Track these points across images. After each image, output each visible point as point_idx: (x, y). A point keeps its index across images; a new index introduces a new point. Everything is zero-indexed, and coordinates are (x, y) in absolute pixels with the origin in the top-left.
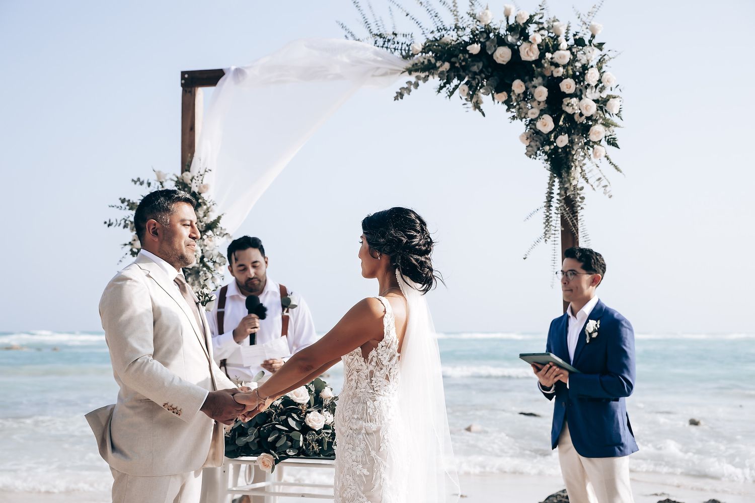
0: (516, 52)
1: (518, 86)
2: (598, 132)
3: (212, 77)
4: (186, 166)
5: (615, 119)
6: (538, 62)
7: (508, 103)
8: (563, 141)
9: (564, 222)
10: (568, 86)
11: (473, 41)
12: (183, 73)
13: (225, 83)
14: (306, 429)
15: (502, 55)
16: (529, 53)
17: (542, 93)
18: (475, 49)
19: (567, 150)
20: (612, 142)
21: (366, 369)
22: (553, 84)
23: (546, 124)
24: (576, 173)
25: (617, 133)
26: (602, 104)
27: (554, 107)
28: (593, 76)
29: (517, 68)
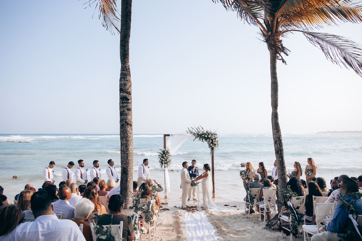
1: (208, 140)
2: (217, 145)
3: (169, 135)
4: (165, 147)
5: (218, 144)
6: (210, 137)
7: (206, 141)
8: (213, 146)
9: (212, 155)
10: (214, 140)
11: (203, 134)
12: (164, 135)
14: (194, 183)
15: (206, 136)
16: (209, 136)
17: (211, 141)
18: (203, 136)
19: (213, 147)
20: (218, 146)
21: (206, 178)
22: (212, 140)
23: (211, 145)
24: (214, 150)
25: (218, 145)
26: (217, 142)
27: (212, 143)
28: (216, 139)
29: (208, 138)
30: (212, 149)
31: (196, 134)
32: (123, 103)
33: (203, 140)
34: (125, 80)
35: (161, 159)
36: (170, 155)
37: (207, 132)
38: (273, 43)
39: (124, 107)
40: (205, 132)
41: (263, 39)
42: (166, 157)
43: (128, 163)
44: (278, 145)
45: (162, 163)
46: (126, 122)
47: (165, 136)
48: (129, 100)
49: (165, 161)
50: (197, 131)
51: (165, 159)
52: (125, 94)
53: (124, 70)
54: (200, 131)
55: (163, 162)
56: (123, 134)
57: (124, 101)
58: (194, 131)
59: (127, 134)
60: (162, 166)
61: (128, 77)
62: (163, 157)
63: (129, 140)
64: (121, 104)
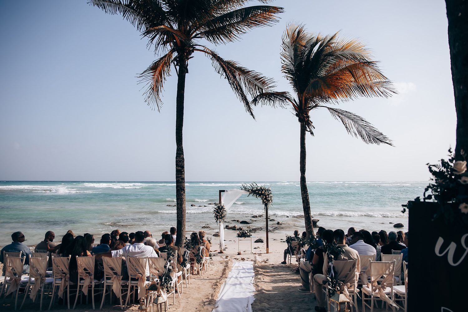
0: (262, 192)
1: (262, 196)
2: (271, 201)
4: (220, 203)
5: (272, 199)
6: (264, 193)
7: (260, 197)
8: (266, 202)
10: (267, 196)
11: (257, 190)
13: (225, 192)
15: (260, 192)
16: (263, 192)
17: (264, 197)
18: (257, 192)
22: (266, 196)
23: (265, 201)
24: (268, 206)
26: (271, 198)
27: (266, 199)
28: (270, 195)
29: (262, 194)
30: (266, 205)
31: (250, 190)
32: (178, 174)
33: (256, 196)
34: (179, 158)
35: (216, 214)
36: (225, 210)
37: (261, 188)
38: (302, 118)
39: (179, 177)
40: (259, 188)
41: (295, 113)
42: (221, 212)
43: (182, 217)
44: (305, 204)
45: (217, 219)
46: (180, 188)
47: (221, 191)
48: (182, 172)
49: (220, 216)
50: (251, 187)
51: (220, 214)
52: (180, 168)
53: (179, 151)
54: (254, 187)
55: (218, 217)
56: (178, 196)
57: (179, 173)
58: (248, 187)
59: (181, 196)
60: (217, 221)
61: (182, 156)
62: (217, 212)
63: (182, 200)
64: (177, 175)
